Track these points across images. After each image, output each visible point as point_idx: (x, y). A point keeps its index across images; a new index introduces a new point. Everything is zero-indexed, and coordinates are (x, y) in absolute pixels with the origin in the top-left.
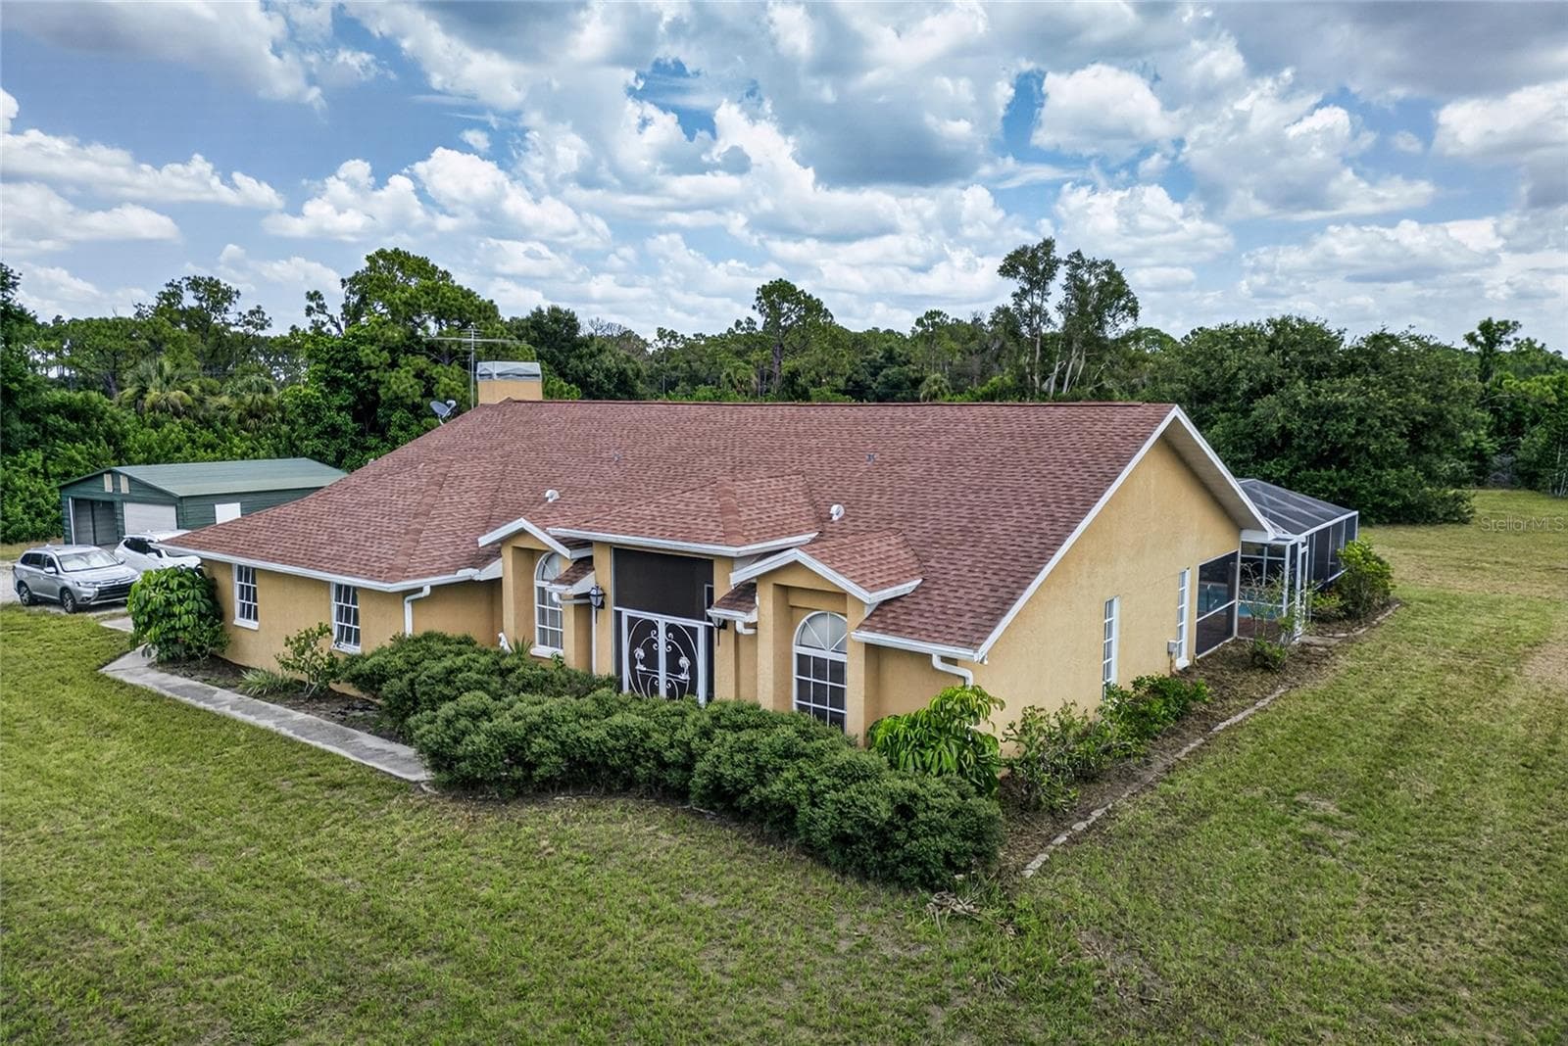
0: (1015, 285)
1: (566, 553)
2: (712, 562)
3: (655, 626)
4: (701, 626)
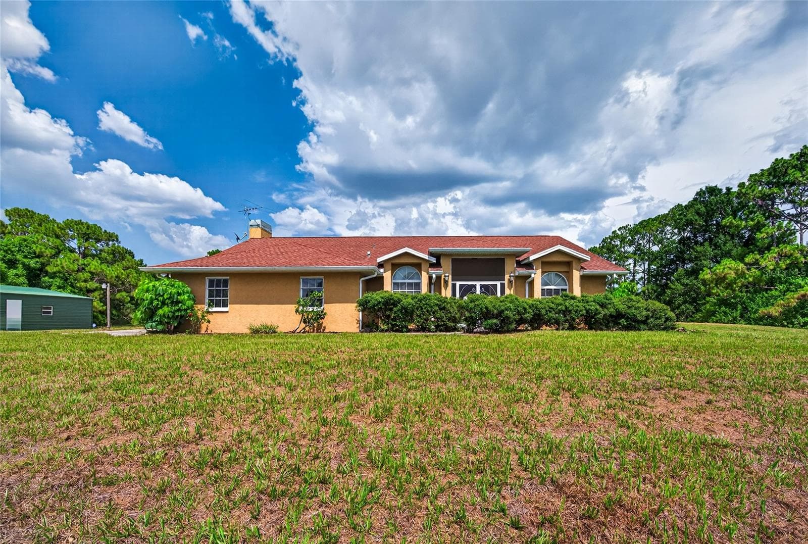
1: (434, 260)
2: (504, 259)
3: (475, 286)
4: (498, 283)
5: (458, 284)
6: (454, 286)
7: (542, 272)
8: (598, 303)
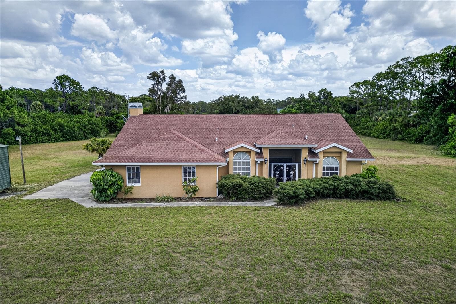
0: (152, 82)
1: (259, 151)
2: (301, 149)
3: (283, 166)
4: (297, 164)
5: (273, 164)
6: (270, 165)
7: (324, 157)
8: (353, 184)
